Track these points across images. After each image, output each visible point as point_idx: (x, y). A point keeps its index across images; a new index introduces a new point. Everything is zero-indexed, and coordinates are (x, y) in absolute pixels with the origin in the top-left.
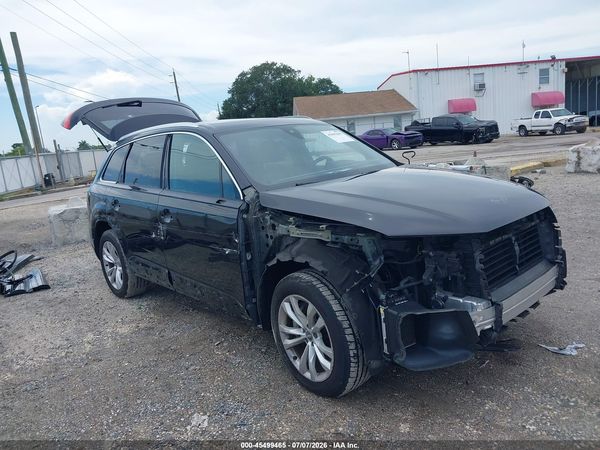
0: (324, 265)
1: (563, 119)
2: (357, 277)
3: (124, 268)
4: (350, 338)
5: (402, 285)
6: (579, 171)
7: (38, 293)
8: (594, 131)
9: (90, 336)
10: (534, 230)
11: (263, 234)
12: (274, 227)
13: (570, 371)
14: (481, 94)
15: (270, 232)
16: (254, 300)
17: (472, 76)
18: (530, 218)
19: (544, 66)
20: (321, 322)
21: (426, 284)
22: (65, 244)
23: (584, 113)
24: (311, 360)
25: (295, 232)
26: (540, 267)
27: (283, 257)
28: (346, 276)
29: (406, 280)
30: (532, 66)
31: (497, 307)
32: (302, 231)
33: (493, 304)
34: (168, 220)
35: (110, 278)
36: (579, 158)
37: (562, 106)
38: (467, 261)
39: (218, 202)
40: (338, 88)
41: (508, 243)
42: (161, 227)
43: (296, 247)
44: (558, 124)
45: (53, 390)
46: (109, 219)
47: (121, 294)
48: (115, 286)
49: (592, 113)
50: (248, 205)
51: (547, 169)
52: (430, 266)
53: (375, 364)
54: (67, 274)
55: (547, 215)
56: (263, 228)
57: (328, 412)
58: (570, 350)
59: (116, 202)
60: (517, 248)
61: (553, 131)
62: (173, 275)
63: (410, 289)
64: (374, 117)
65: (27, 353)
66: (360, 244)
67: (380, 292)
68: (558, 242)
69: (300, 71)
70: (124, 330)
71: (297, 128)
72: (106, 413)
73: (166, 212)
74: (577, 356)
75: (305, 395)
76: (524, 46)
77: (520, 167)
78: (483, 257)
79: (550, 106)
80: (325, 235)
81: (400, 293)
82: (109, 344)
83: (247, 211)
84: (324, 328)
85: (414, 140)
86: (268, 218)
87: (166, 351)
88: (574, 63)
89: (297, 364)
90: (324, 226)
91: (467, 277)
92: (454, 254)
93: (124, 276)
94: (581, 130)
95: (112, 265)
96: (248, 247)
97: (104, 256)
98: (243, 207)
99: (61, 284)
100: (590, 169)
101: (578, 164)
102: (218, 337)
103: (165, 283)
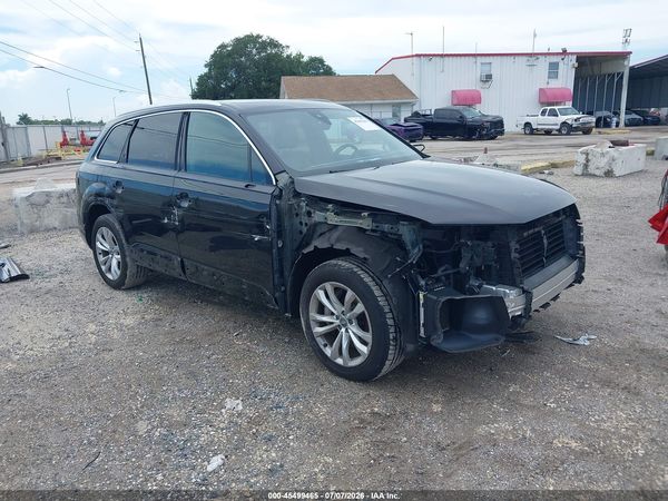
0: (365, 252)
1: (570, 118)
2: (399, 264)
3: (124, 257)
4: (390, 322)
5: (440, 272)
6: (586, 174)
7: (17, 283)
8: (600, 133)
9: (92, 327)
10: (560, 225)
11: (297, 221)
12: (309, 214)
13: (583, 358)
14: (487, 85)
15: (305, 219)
16: (283, 288)
17: (478, 64)
18: (557, 214)
19: (554, 59)
20: (360, 308)
21: (463, 271)
22: (33, 231)
23: (590, 113)
24: (344, 346)
25: (333, 219)
26: (563, 261)
27: (321, 243)
28: (387, 263)
29: (443, 268)
30: (542, 58)
31: (527, 294)
32: (341, 218)
33: (524, 291)
34: (185, 204)
35: (103, 268)
36: (588, 161)
37: (569, 105)
38: (502, 250)
39: (247, 186)
40: (330, 69)
41: (538, 236)
42: (175, 211)
43: (335, 234)
44: (564, 123)
45: (65, 378)
46: (107, 201)
47: (117, 285)
48: (109, 276)
49: (599, 114)
50: (281, 190)
51: (555, 170)
52: (466, 255)
53: (410, 347)
54: (45, 263)
55: (572, 211)
56: (297, 215)
57: (362, 394)
58: (583, 341)
59: (118, 184)
60: (545, 241)
61: (559, 130)
62: (186, 263)
63: (447, 276)
64: (371, 105)
65: (24, 343)
66: (400, 233)
67: (419, 278)
68: (580, 238)
69: (288, 47)
70: (129, 321)
71: (323, 112)
72: (133, 397)
73: (184, 195)
74: (590, 346)
75: (336, 380)
76: (535, 35)
77: (529, 167)
78: (518, 246)
79: (557, 104)
80: (365, 223)
81: (438, 280)
82: (116, 335)
83: (280, 197)
84: (363, 313)
85: (414, 133)
86: (303, 204)
87: (181, 342)
88: (585, 57)
89: (328, 351)
90: (366, 214)
91: (501, 266)
92: (490, 244)
93: (123, 265)
94: (587, 131)
95: (106, 253)
96: (280, 233)
97: (98, 244)
98: (277, 193)
99: (40, 274)
100: (597, 173)
101: (586, 166)
102: (235, 328)
103: (176, 272)
